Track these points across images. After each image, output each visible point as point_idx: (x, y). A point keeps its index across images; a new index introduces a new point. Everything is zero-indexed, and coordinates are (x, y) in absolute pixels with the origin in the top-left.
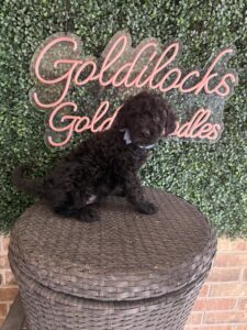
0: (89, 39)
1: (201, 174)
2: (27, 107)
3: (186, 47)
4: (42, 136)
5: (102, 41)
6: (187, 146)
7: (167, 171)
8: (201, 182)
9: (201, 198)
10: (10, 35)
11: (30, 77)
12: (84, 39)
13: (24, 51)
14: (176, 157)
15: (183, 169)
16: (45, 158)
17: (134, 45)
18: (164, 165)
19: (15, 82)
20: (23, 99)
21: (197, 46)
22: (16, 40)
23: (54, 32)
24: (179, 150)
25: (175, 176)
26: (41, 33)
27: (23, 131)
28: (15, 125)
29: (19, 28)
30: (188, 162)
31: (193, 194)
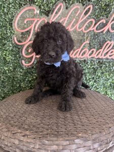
0: (42, 7)
1: (110, 80)
2: (11, 45)
3: (97, 7)
4: (19, 60)
5: (49, 8)
6: (101, 64)
7: (90, 79)
8: (110, 85)
9: (111, 94)
10: (3, 8)
11: (12, 29)
12: (40, 7)
13: (10, 16)
14: (95, 70)
15: (99, 77)
16: (21, 72)
17: (67, 8)
18: (88, 75)
19: (5, 32)
20: (9, 41)
21: (103, 6)
22: (5, 11)
23: (24, 5)
24: (96, 66)
25: (95, 82)
26: (18, 6)
27: (9, 58)
28: (5, 55)
29: (7, 4)
30: (102, 73)
31: (106, 92)
